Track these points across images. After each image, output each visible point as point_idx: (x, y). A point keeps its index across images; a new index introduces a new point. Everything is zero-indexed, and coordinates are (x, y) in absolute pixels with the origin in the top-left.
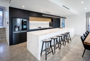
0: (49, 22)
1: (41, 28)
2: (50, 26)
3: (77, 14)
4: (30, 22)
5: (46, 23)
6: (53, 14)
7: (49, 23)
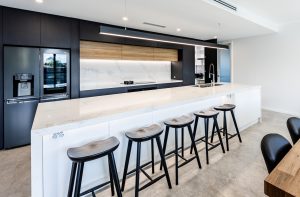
0: (168, 63)
1: (132, 83)
2: (172, 78)
3: (276, 30)
4: (82, 61)
5: (159, 67)
6: (178, 31)
7: (172, 66)
